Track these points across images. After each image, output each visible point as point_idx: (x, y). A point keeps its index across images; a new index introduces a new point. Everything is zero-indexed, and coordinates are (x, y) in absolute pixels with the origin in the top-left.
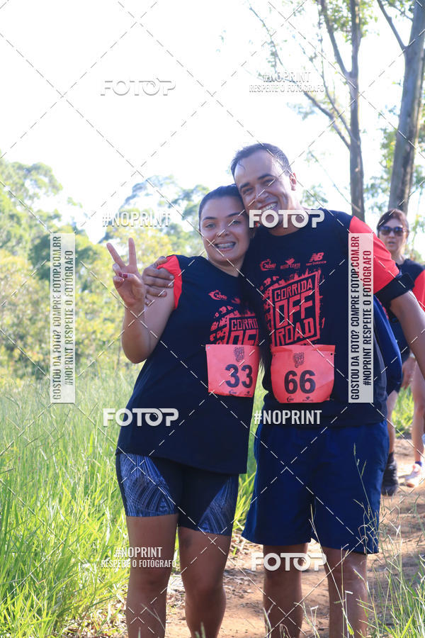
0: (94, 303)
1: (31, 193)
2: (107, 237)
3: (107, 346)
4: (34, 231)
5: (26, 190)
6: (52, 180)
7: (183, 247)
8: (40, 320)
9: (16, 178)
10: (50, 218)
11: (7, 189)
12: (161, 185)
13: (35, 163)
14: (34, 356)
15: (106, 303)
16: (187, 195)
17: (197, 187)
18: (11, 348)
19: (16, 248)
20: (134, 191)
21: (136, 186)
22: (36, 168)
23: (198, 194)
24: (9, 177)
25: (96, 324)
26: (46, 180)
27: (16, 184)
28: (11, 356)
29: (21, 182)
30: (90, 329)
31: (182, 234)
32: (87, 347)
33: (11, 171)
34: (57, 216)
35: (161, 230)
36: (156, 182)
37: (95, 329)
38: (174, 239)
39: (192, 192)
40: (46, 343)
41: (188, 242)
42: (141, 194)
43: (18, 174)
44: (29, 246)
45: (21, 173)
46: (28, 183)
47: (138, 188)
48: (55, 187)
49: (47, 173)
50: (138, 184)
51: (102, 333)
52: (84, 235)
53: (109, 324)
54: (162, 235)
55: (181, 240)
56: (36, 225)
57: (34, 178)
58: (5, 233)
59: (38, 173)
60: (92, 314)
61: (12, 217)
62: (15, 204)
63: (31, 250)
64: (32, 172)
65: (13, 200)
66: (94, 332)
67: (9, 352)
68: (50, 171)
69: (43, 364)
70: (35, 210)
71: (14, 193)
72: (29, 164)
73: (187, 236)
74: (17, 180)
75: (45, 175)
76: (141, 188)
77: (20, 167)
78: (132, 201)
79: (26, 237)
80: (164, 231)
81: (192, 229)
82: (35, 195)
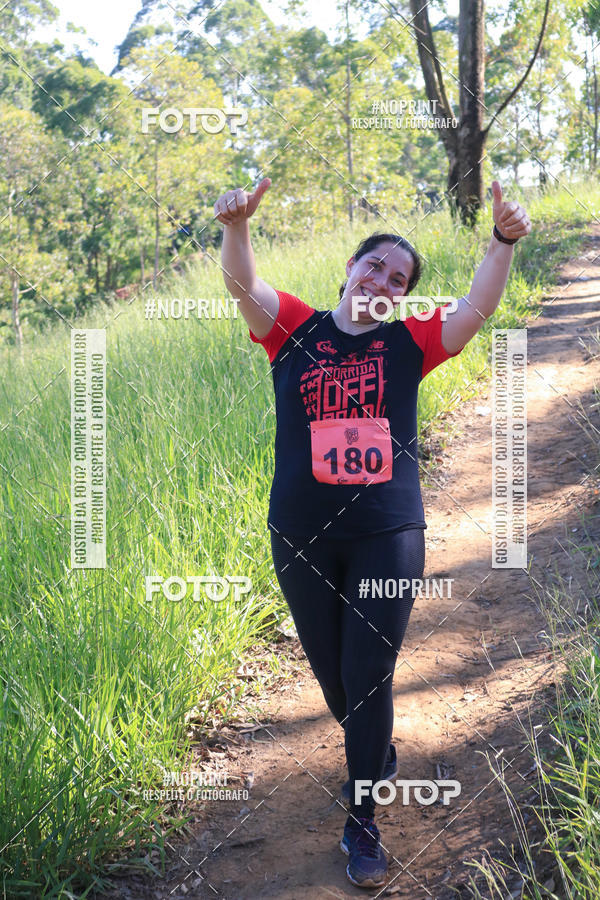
1: (22, 23)
2: (119, 68)
4: (34, 69)
5: (17, 21)
6: (45, 5)
7: (212, 65)
14: (60, 225)
18: (31, 219)
19: (17, 94)
20: (144, 5)
26: (39, 5)
31: (209, 49)
35: (183, 48)
38: (200, 56)
41: (216, 58)
42: (154, 6)
44: (31, 89)
46: (17, 12)
48: (49, 12)
52: (94, 66)
56: (35, 62)
61: (5, 56)
63: (34, 94)
67: (30, 223)
70: (32, 43)
78: (144, 17)
79: (27, 79)
80: (187, 48)
81: (219, 42)
82: (28, 24)
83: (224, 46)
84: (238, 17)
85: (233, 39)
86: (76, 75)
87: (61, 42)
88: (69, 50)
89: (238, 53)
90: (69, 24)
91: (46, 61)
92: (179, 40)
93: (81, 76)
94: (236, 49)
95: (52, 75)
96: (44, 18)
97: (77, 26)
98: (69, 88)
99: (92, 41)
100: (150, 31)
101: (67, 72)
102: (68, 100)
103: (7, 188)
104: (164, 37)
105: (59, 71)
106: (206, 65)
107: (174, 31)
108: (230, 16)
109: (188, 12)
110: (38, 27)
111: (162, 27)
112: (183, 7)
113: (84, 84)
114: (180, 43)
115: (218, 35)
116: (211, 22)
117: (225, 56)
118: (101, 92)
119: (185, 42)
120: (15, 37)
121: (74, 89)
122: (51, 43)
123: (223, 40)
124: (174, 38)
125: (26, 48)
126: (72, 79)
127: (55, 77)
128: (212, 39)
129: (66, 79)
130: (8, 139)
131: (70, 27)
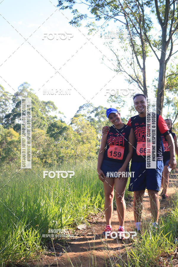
0: (67, 144)
1: (47, 110)
2: (71, 124)
3: (72, 158)
4: (49, 122)
5: (46, 109)
6: (54, 106)
7: (96, 126)
8: (51, 150)
9: (42, 106)
10: (54, 118)
11: (40, 109)
12: (88, 106)
13: (49, 101)
14: (49, 161)
15: (72, 144)
16: (96, 109)
17: (99, 106)
18: (42, 159)
19: (43, 128)
20: (79, 109)
21: (80, 107)
22: (49, 102)
23: (100, 109)
24: (40, 106)
25: (69, 151)
26: (52, 106)
27: (43, 108)
28: (42, 162)
29: (44, 107)
30: (67, 152)
31: (95, 121)
32: (66, 157)
33: (41, 104)
34: (56, 117)
35: (89, 121)
36: (86, 105)
37: (68, 152)
38: (93, 123)
39: (98, 108)
40: (53, 157)
41: (97, 124)
42: (82, 109)
43: (43, 105)
44: (47, 127)
45: (44, 104)
46: (46, 108)
47: (81, 107)
48: (55, 108)
49: (52, 104)
50: (81, 106)
51: (70, 153)
52: (65, 123)
53: (72, 150)
54: (89, 122)
55: (95, 124)
56: (49, 120)
57: (48, 106)
58: (40, 123)
59: (49, 104)
60: (67, 147)
61: (41, 118)
62: (42, 114)
63: (48, 128)
64: (48, 104)
65: (42, 113)
66: (68, 153)
67: (41, 160)
68: (53, 103)
69: (52, 164)
70: (49, 116)
71: (42, 111)
72: (46, 101)
73: (97, 122)
74: (43, 107)
75: (52, 105)
76: (82, 108)
77: (44, 102)
78: (79, 112)
79: (46, 124)
80: (90, 121)
81: (98, 120)
82: (49, 111)
83: (100, 121)
84: (104, 114)
85: (102, 119)
86: (59, 124)
87: (57, 116)
88: (59, 118)
89: (103, 123)
90: (59, 111)
91: (52, 121)
92: (88, 118)
93: (60, 125)
94: (102, 122)
95: (53, 123)
96: (53, 109)
97: (61, 112)
98: (57, 127)
99: (65, 117)
100: (80, 115)
101: (57, 123)
102: (56, 130)
103: (36, 150)
104: (84, 117)
105: (55, 123)
106: (94, 126)
107: (87, 116)
108: (102, 114)
109: (91, 111)
110: (51, 112)
111: (84, 115)
112: (90, 110)
113: (61, 127)
114: (88, 119)
115: (98, 118)
116: (97, 115)
117: (100, 124)
118: (65, 129)
119: (89, 119)
120: (45, 113)
121: (58, 128)
122: (54, 116)
123: (99, 120)
124: (86, 118)
125: (47, 117)
126: (58, 125)
127: (53, 124)
128: (96, 119)
129: (56, 125)
130: (38, 137)
131: (60, 112)
